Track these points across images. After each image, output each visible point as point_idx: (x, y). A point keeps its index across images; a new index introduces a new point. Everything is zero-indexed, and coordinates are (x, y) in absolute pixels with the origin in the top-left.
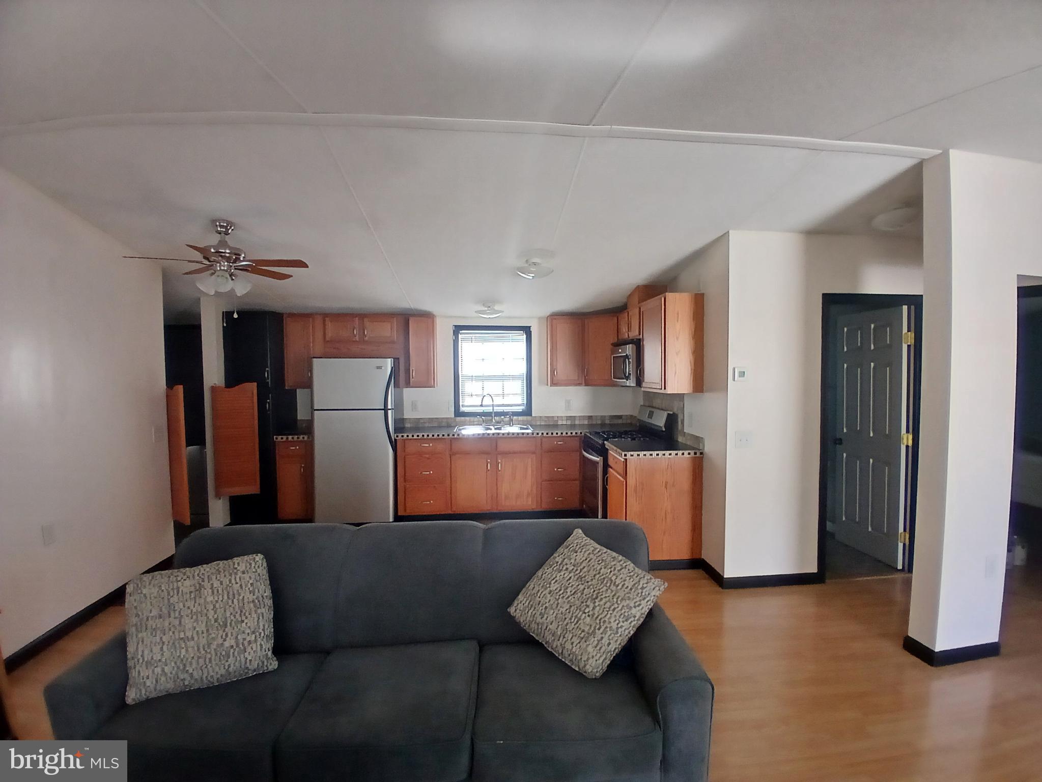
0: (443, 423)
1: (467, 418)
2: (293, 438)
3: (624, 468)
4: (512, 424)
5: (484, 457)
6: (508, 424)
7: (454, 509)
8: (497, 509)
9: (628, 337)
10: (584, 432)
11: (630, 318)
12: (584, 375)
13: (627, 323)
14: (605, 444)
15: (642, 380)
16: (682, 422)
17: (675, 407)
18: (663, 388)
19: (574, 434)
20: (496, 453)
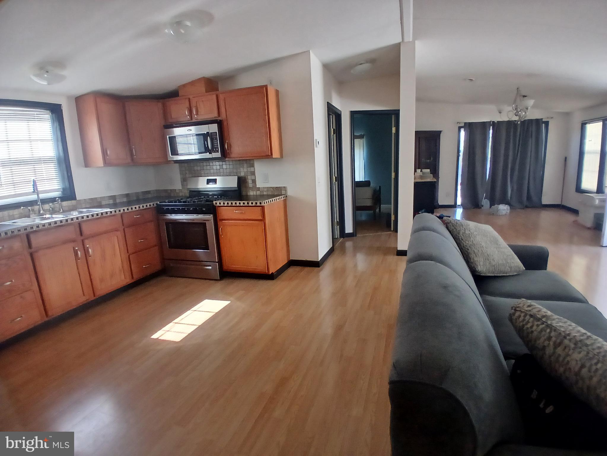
1: (6, 213)
3: (261, 213)
4: (62, 210)
5: (70, 246)
6: (58, 210)
7: (50, 313)
8: (94, 296)
9: (192, 120)
10: (155, 203)
11: (193, 104)
12: (132, 155)
13: (188, 108)
14: (216, 203)
15: (229, 153)
16: (254, 181)
17: (241, 172)
18: (270, 155)
19: (148, 206)
20: (82, 238)
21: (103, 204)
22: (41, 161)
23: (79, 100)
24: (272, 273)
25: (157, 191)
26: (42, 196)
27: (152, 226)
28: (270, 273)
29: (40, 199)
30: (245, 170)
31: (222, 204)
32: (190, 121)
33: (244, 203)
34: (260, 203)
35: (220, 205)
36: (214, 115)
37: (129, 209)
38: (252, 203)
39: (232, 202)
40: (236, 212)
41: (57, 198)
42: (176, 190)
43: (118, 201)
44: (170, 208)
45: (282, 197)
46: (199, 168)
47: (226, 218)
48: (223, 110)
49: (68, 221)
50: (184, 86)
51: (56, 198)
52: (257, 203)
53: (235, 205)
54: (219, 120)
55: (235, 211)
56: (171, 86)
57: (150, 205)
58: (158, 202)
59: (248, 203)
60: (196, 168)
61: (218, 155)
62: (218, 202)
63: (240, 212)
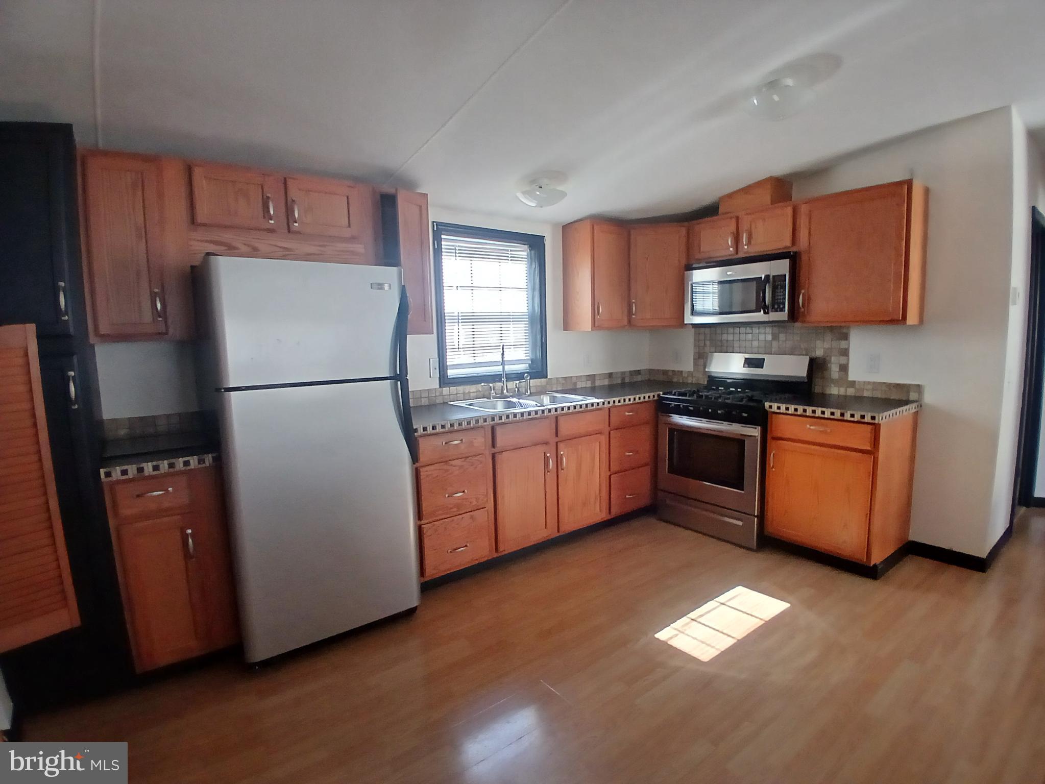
0: (423, 400)
1: (461, 389)
2: (156, 468)
3: (871, 437)
4: (529, 391)
5: (541, 449)
6: (524, 392)
7: (501, 547)
8: (558, 531)
9: (737, 253)
10: (656, 394)
11: (744, 226)
12: (630, 313)
13: (733, 233)
14: (771, 407)
15: (803, 313)
16: (844, 368)
17: (816, 349)
18: (901, 319)
19: (647, 399)
20: (557, 439)
21: (578, 387)
22: (510, 318)
23: (567, 229)
24: (875, 565)
25: (651, 371)
26: (508, 368)
27: (646, 432)
28: (871, 566)
29: (507, 373)
30: (827, 345)
31: (783, 409)
32: (734, 255)
33: (832, 414)
34: (873, 418)
35: (778, 411)
36: (784, 242)
37: (621, 401)
38: (852, 416)
39: (806, 407)
40: (812, 427)
41: (526, 375)
42: (682, 371)
43: (598, 383)
44: (681, 406)
45: (914, 408)
46: (730, 338)
47: (788, 436)
48: (803, 234)
49: (545, 412)
50: (730, 196)
51: (525, 373)
52: (864, 416)
53: (813, 415)
54: (793, 252)
55: (808, 426)
56: (708, 199)
57: (649, 397)
58: (661, 393)
59: (842, 415)
60: (725, 337)
61: (783, 316)
62: (775, 406)
63: (821, 430)
